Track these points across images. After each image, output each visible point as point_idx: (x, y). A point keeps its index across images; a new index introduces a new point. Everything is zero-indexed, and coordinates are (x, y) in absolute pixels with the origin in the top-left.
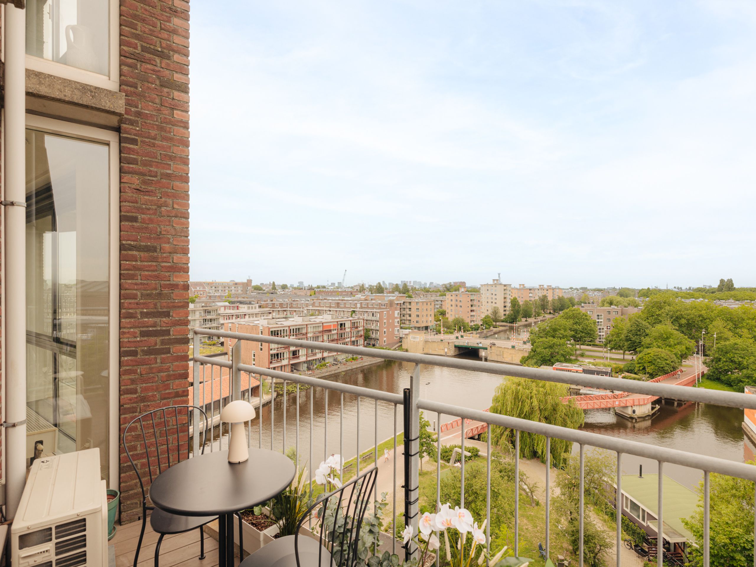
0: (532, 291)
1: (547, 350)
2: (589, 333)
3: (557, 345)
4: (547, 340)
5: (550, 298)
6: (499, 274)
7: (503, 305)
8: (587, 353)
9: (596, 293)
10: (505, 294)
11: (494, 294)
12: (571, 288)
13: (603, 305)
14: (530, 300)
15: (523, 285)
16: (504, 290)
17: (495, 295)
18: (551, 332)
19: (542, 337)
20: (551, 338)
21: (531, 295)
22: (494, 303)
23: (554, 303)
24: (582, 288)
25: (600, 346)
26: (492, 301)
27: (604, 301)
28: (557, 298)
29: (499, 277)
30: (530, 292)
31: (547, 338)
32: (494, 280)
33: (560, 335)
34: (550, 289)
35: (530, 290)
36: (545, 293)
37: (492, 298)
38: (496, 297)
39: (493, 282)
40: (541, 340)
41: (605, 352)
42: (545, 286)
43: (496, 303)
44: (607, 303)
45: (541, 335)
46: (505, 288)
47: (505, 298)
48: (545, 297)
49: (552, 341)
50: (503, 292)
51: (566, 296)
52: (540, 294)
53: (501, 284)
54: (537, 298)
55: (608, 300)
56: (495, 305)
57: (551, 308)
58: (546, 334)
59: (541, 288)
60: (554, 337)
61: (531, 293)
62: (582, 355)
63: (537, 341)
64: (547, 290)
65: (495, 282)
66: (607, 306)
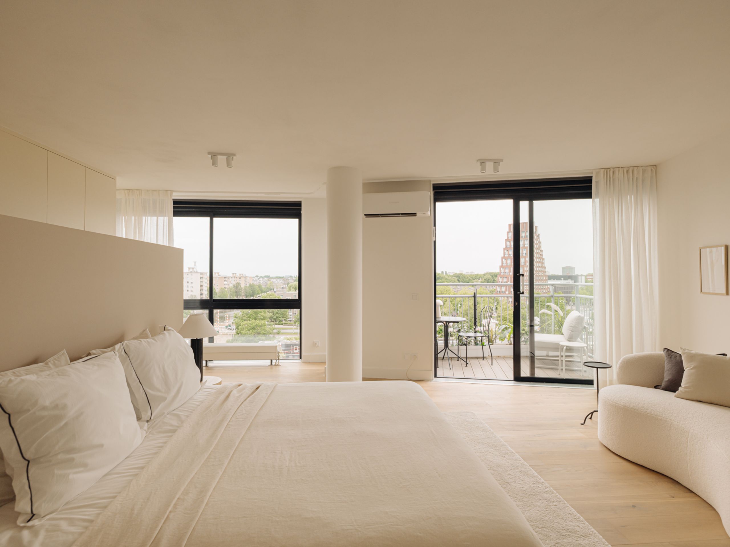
0: (226, 279)
1: (251, 331)
2: (283, 314)
3: (259, 326)
4: (250, 322)
5: (243, 286)
6: (195, 262)
7: (199, 293)
8: (282, 331)
9: (278, 280)
10: (201, 282)
11: (190, 283)
12: (257, 276)
13: (290, 290)
14: (225, 288)
15: (218, 273)
16: (201, 278)
17: (192, 283)
18: (253, 314)
19: (245, 320)
20: (254, 321)
21: (225, 283)
22: (190, 291)
23: (246, 289)
24: (266, 276)
25: (292, 325)
26: (188, 289)
27: (291, 287)
28: (248, 285)
29: (195, 265)
30: (225, 279)
31: (250, 321)
32: (189, 268)
33: (261, 317)
34: (242, 277)
35: (225, 278)
36: (238, 280)
37: (188, 286)
38: (192, 285)
39: (189, 270)
40: (245, 322)
41: (295, 329)
42: (238, 275)
43: (192, 291)
44: (293, 288)
45: (245, 318)
46: (202, 276)
47: (201, 286)
48: (238, 284)
49: (255, 323)
50: (199, 280)
51: (256, 283)
52: (234, 282)
53: (197, 272)
54: (231, 285)
55: (293, 286)
56: (192, 293)
57: (243, 294)
58: (249, 317)
59: (234, 276)
60: (256, 319)
61: (226, 281)
62: (278, 333)
63: (242, 324)
64: (240, 278)
65: (191, 270)
66: (292, 291)
